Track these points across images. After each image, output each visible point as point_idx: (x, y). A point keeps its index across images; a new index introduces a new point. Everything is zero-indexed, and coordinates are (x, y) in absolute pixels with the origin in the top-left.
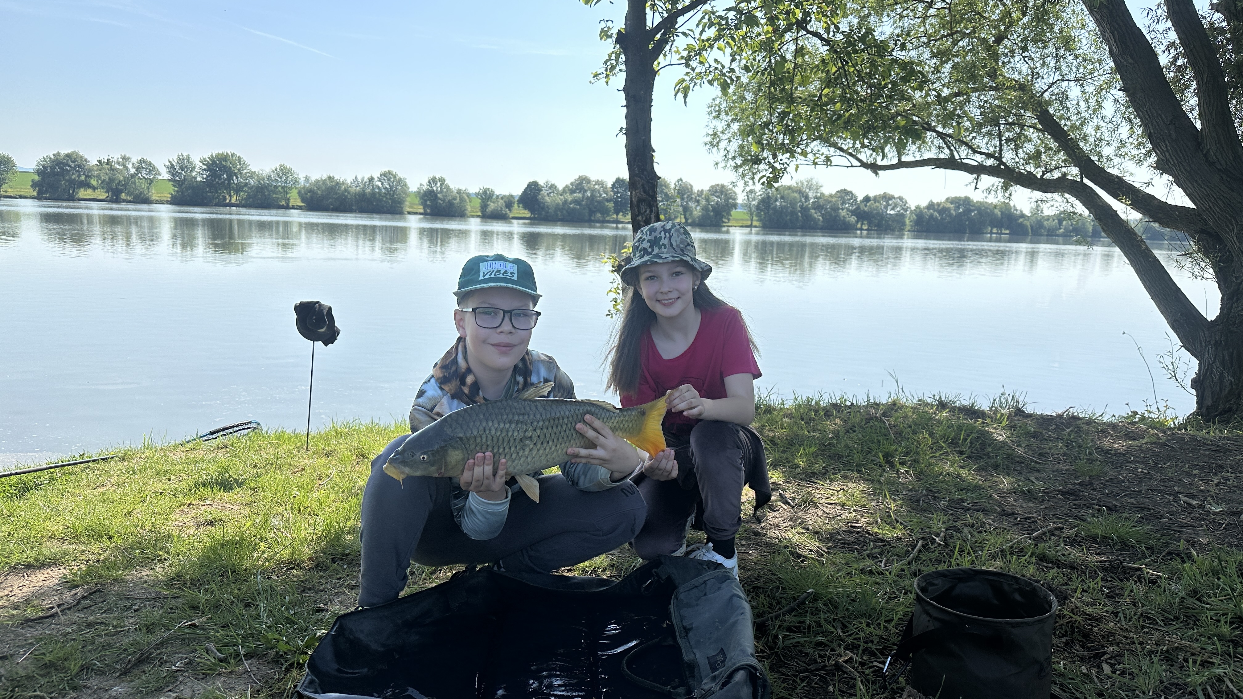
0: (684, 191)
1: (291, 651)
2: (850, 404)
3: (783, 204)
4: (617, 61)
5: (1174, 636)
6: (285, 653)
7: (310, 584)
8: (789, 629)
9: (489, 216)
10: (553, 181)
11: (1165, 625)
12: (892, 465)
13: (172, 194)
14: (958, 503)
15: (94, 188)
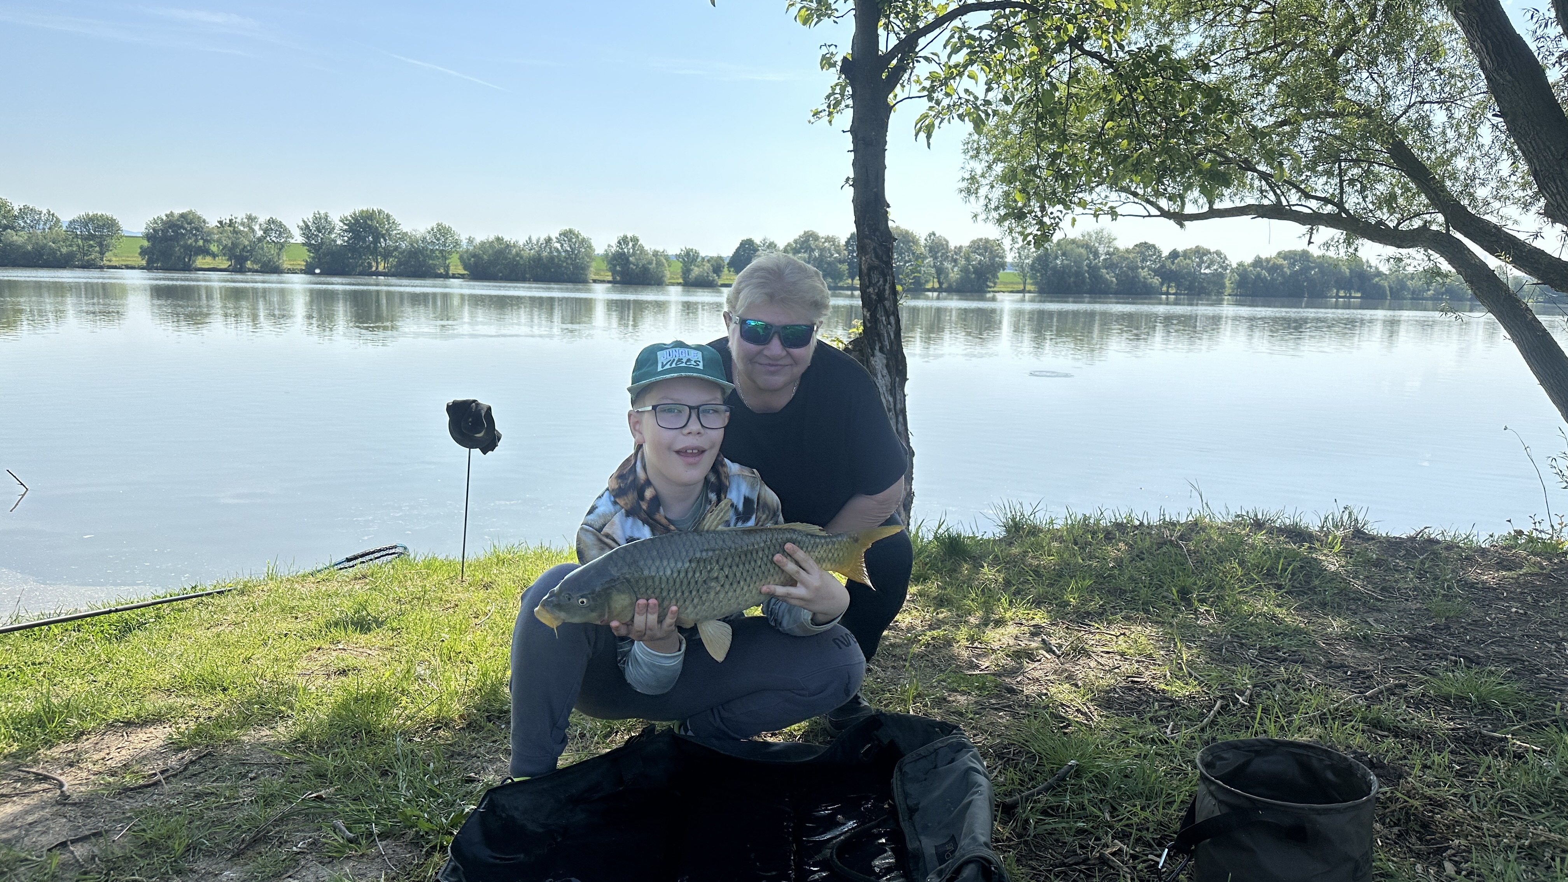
0: (937, 247)
1: (433, 830)
2: (1137, 523)
3: (1065, 262)
4: (842, 94)
5: (1541, 827)
6: (427, 833)
7: (460, 748)
8: (1044, 812)
9: (691, 283)
10: (771, 238)
11: (1531, 812)
12: (1189, 603)
13: (307, 261)
14: (1271, 652)
15: (214, 256)
